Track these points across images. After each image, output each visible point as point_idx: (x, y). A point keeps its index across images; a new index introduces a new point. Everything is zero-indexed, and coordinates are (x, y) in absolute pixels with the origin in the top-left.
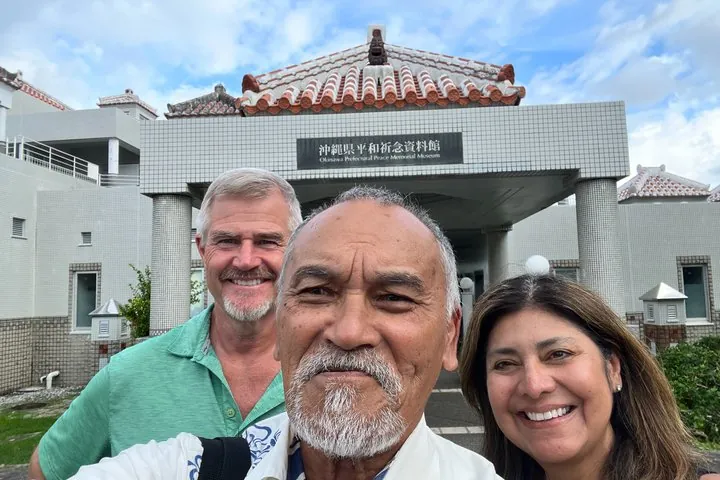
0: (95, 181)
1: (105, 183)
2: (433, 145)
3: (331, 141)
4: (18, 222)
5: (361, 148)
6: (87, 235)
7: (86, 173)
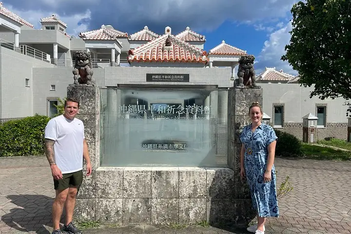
0: (49, 62)
1: (53, 62)
2: (182, 77)
3: (155, 75)
4: (27, 80)
5: (163, 77)
6: (53, 86)
7: (46, 59)
